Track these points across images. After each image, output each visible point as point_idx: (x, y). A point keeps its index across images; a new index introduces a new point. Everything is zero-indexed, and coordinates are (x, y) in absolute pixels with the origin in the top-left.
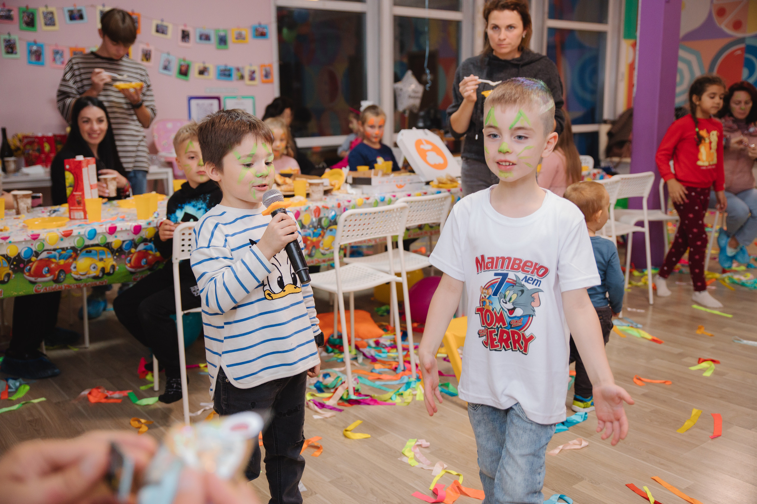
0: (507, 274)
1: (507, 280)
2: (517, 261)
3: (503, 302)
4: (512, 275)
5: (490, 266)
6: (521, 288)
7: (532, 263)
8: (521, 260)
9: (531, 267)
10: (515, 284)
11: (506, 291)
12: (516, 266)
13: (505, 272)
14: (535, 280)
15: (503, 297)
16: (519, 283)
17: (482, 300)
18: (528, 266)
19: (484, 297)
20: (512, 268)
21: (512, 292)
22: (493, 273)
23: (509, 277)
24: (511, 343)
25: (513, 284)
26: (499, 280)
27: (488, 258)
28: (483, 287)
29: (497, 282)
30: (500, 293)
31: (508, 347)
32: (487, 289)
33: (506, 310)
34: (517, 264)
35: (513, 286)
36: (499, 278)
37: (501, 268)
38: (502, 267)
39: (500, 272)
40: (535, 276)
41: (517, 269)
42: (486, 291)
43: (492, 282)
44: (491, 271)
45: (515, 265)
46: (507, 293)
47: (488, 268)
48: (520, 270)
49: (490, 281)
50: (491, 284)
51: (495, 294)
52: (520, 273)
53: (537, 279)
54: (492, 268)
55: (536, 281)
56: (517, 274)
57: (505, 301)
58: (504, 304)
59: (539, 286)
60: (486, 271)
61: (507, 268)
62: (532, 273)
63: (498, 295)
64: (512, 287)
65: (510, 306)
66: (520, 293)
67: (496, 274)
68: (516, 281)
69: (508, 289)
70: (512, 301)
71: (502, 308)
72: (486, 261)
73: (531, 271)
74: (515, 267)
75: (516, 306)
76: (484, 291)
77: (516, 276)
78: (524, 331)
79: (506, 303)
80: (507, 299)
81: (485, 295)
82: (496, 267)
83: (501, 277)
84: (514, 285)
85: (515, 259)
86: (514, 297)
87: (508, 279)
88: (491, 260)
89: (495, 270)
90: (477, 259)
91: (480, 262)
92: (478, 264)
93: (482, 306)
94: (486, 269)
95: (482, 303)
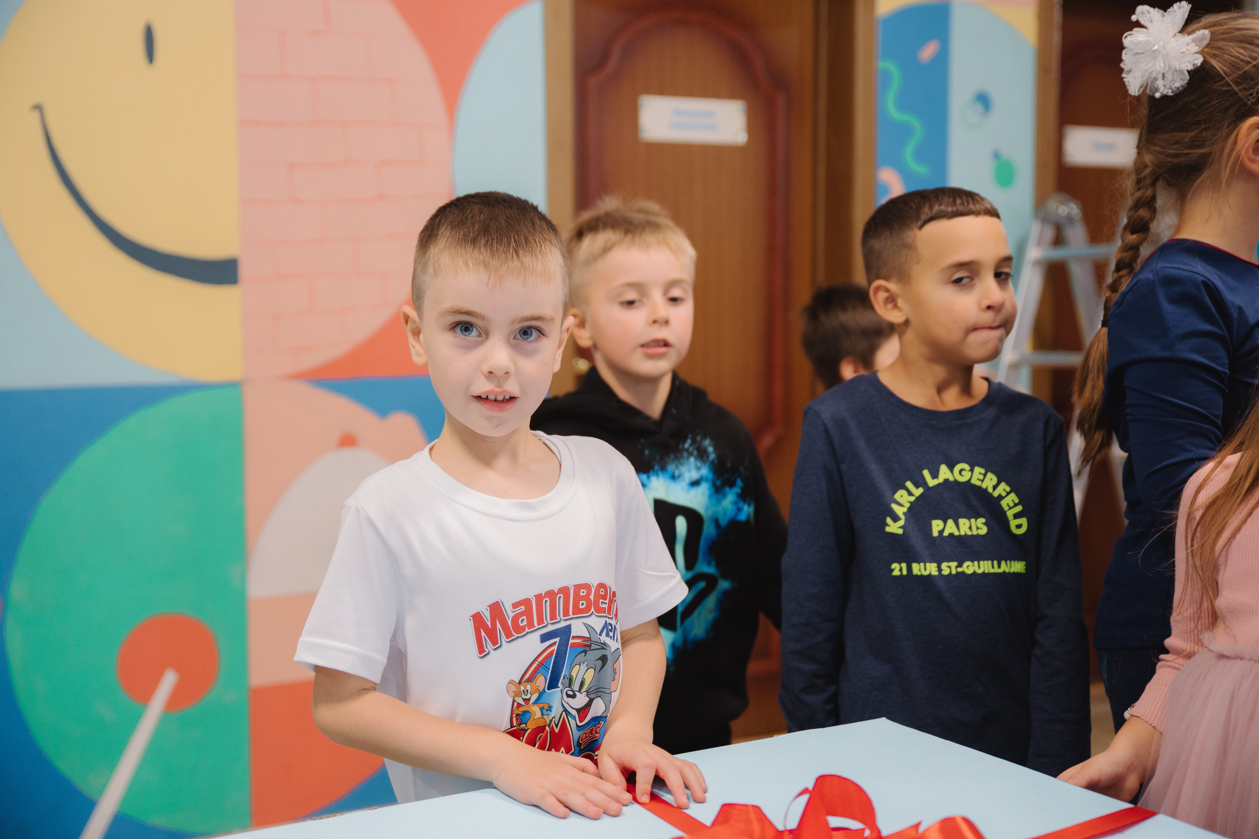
0: (569, 628)
1: (571, 641)
2: (582, 591)
3: (568, 696)
4: (578, 628)
5: (525, 623)
6: (600, 653)
7: (605, 587)
8: (587, 587)
9: (606, 599)
10: (589, 646)
11: (571, 670)
12: (582, 605)
13: (563, 624)
15: (567, 685)
16: (596, 643)
17: (517, 712)
18: (602, 597)
19: (522, 703)
20: (577, 610)
21: (584, 667)
22: (536, 636)
23: (572, 635)
25: (584, 649)
26: (555, 647)
27: (517, 605)
28: (518, 682)
29: (552, 652)
30: (562, 677)
32: (529, 680)
33: (574, 713)
34: (583, 598)
35: (585, 652)
36: (554, 644)
37: (551, 620)
38: (553, 617)
39: (550, 628)
41: (587, 609)
42: (527, 688)
43: (539, 660)
44: (529, 636)
45: (581, 602)
46: (574, 673)
47: (519, 629)
48: (593, 609)
49: (535, 660)
50: (541, 664)
52: (593, 616)
54: (530, 624)
56: (586, 621)
57: (571, 693)
58: (570, 700)
60: (518, 637)
61: (566, 613)
62: (609, 610)
63: (558, 684)
64: (583, 654)
65: (581, 700)
66: (600, 663)
67: (544, 638)
68: (590, 638)
69: (574, 663)
70: (584, 689)
71: (565, 710)
72: (514, 612)
73: (607, 607)
74: (581, 607)
75: (591, 696)
76: (522, 688)
77: (587, 626)
79: (574, 696)
80: (576, 687)
81: (527, 696)
82: (540, 621)
83: (557, 640)
84: (588, 649)
85: (578, 587)
86: (590, 676)
87: (574, 638)
88: (523, 607)
89: (538, 629)
90: (477, 618)
91: (489, 624)
92: (482, 630)
93: (519, 725)
94: (514, 634)
95: (517, 720)
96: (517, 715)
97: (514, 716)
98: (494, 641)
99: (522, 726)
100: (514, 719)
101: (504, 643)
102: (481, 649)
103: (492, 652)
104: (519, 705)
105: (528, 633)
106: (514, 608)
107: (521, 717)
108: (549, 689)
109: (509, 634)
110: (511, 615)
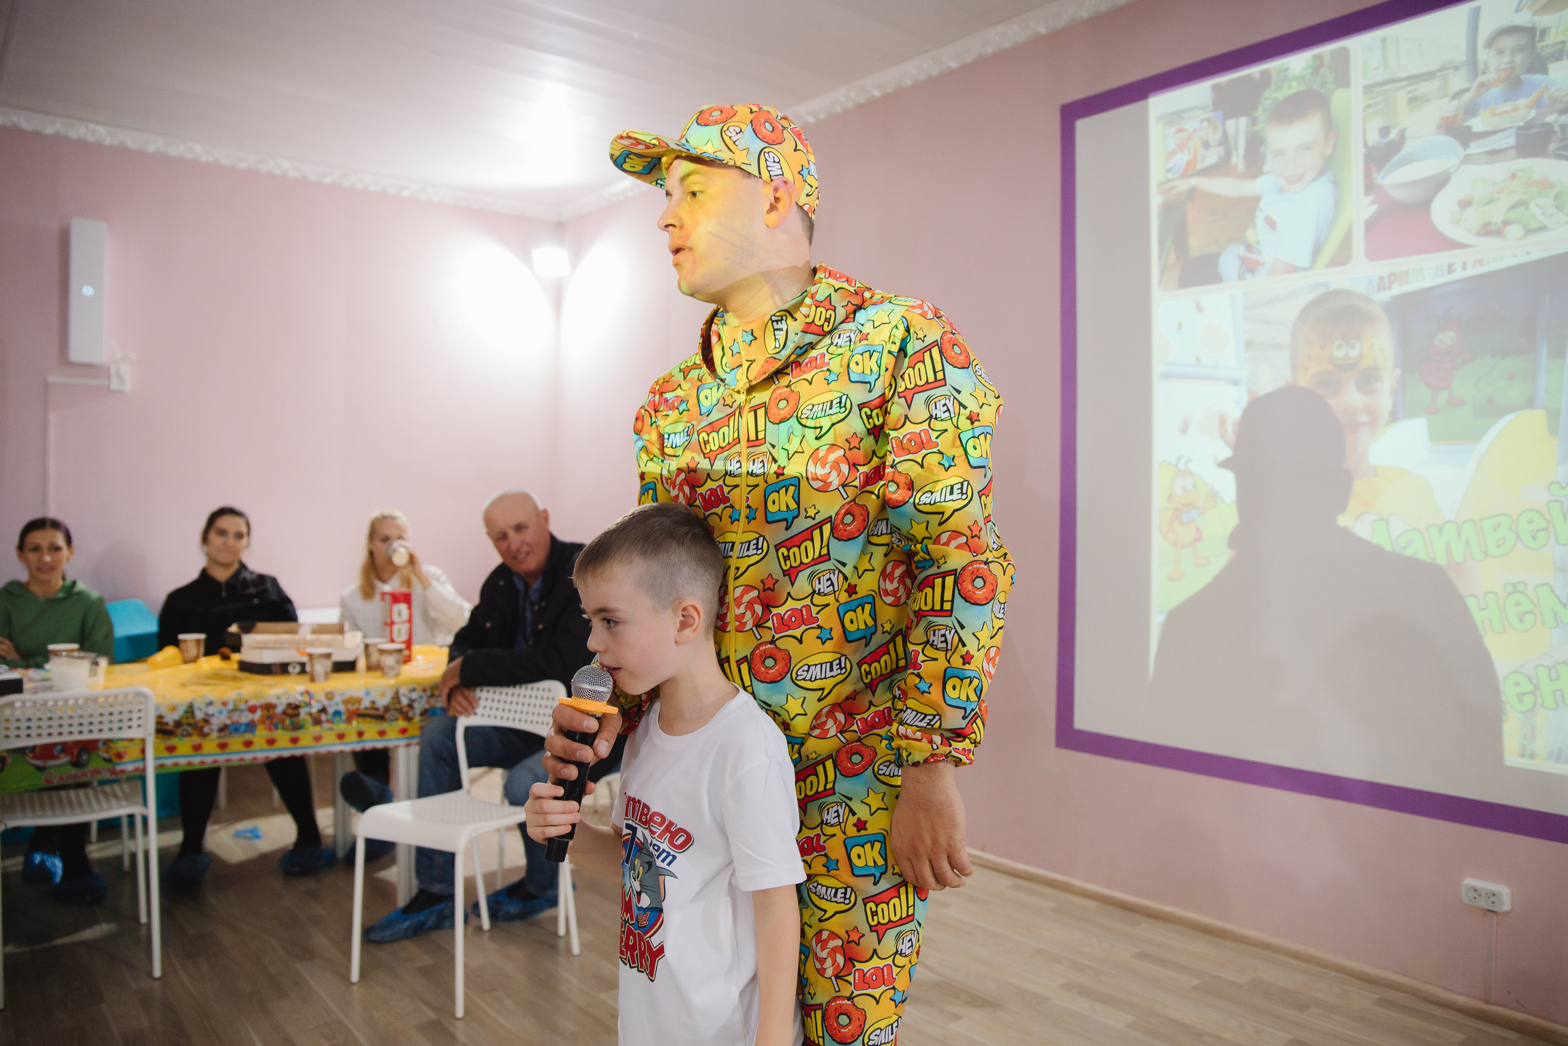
0: (636, 828)
2: (645, 809)
4: (640, 833)
6: (649, 859)
7: (663, 818)
8: (648, 809)
9: (661, 826)
10: (643, 850)
11: (635, 859)
14: (664, 851)
16: (647, 850)
18: (655, 822)
21: (639, 863)
23: (637, 835)
24: (637, 954)
25: (640, 849)
26: (630, 837)
31: (634, 962)
33: (635, 892)
35: (642, 852)
40: (665, 843)
41: (645, 824)
45: (643, 817)
46: (636, 863)
48: (647, 826)
53: (667, 850)
55: (665, 854)
56: (645, 832)
58: (633, 881)
59: (669, 864)
62: (661, 836)
63: (629, 863)
64: (639, 853)
65: (638, 886)
66: (647, 866)
68: (643, 844)
69: (636, 855)
70: (639, 878)
71: (631, 887)
73: (659, 832)
75: (643, 889)
77: (644, 836)
78: (650, 937)
80: (636, 873)
83: (632, 832)
85: (644, 806)
86: (641, 871)
87: (637, 838)
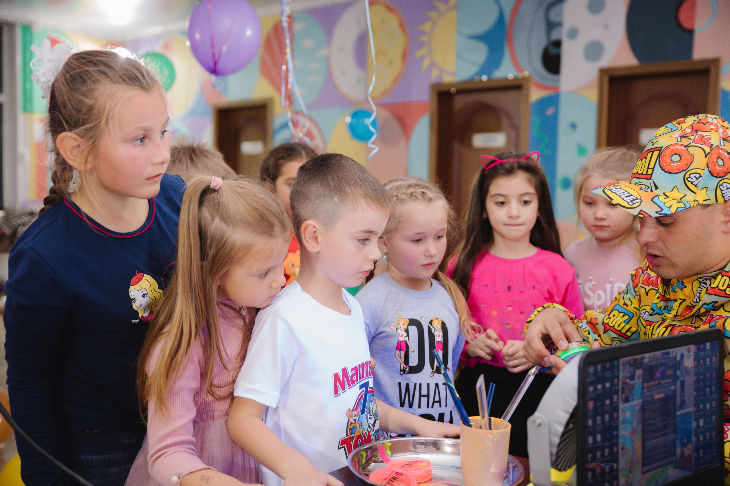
0: (368, 382)
5: (355, 379)
13: (366, 380)
17: (350, 427)
21: (373, 403)
22: (358, 386)
23: (370, 386)
25: (373, 393)
26: (364, 393)
27: (352, 370)
28: (352, 409)
29: (362, 396)
30: (367, 408)
32: (356, 409)
36: (363, 391)
37: (363, 378)
39: (363, 382)
42: (356, 413)
47: (353, 382)
49: (357, 399)
50: (359, 401)
51: (363, 412)
54: (357, 380)
60: (353, 386)
61: (367, 375)
63: (365, 412)
64: (373, 396)
67: (360, 387)
72: (350, 373)
75: (375, 419)
76: (354, 413)
81: (355, 418)
83: (364, 389)
86: (375, 408)
87: (370, 388)
88: (355, 371)
89: (359, 382)
90: (336, 376)
91: (341, 379)
92: (338, 382)
93: (351, 435)
94: (351, 384)
95: (350, 431)
96: (350, 429)
97: (349, 429)
98: (343, 389)
99: (352, 435)
100: (348, 431)
101: (347, 389)
102: (336, 392)
103: (341, 394)
104: (351, 423)
105: (356, 384)
106: (352, 371)
107: (352, 430)
108: (362, 415)
109: (349, 385)
110: (351, 374)
